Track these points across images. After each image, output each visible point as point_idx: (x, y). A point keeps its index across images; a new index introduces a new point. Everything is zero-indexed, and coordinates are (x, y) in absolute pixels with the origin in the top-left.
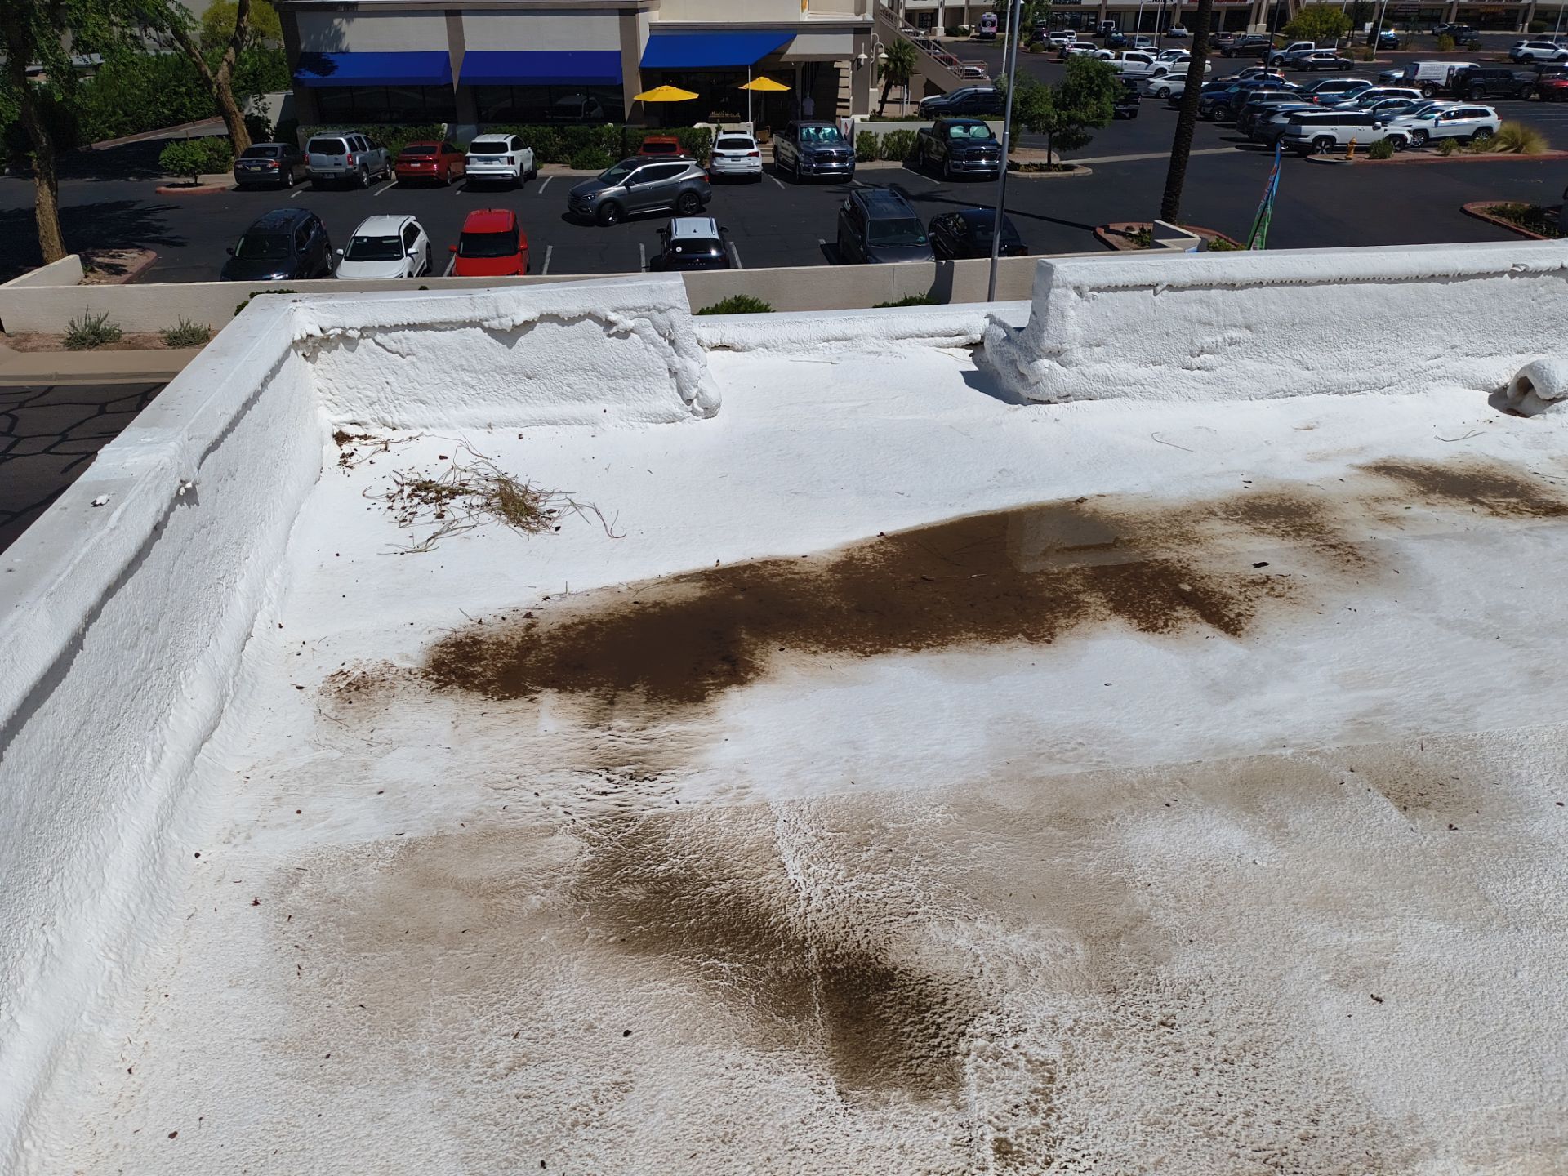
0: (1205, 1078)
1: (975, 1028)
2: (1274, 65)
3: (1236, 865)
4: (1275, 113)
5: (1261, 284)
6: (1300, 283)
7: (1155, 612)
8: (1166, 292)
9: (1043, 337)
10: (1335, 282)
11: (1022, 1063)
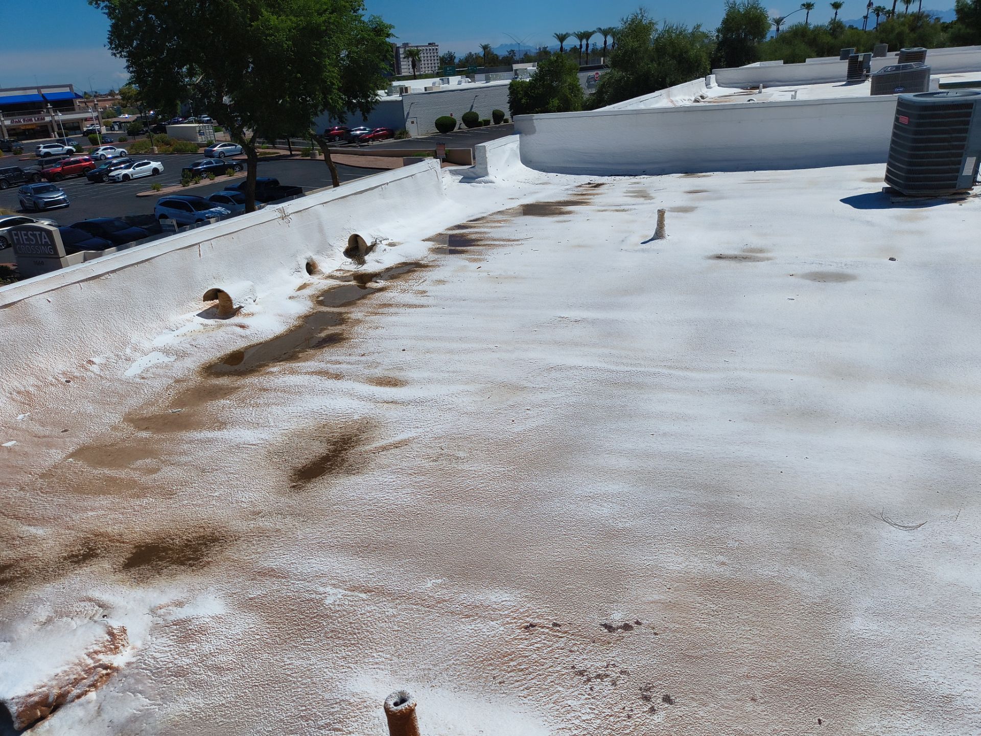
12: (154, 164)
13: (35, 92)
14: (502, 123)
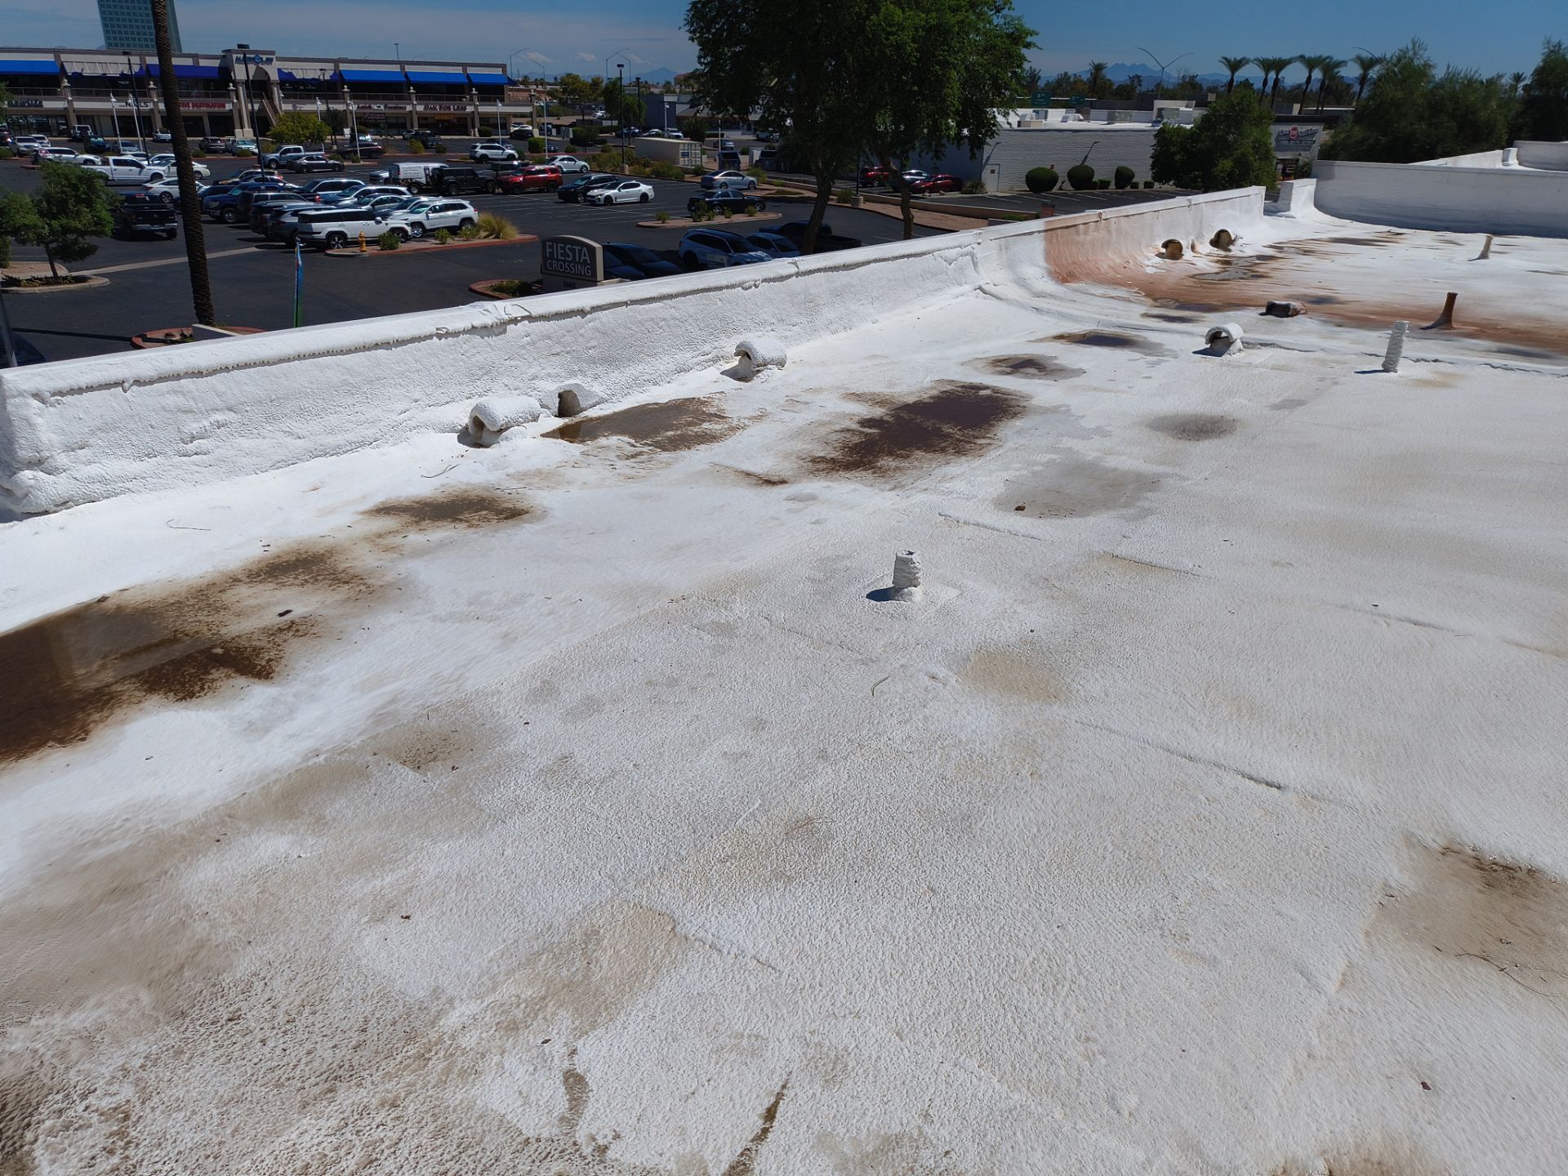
0: (271, 1044)
1: (40, 1114)
2: (271, 168)
3: (283, 865)
4: (282, 213)
5: (226, 369)
6: (263, 363)
7: (190, 681)
8: (135, 388)
9: (15, 449)
10: (294, 359)
11: (95, 1117)
12: (644, 188)
13: (459, 70)
14: (1128, 189)
